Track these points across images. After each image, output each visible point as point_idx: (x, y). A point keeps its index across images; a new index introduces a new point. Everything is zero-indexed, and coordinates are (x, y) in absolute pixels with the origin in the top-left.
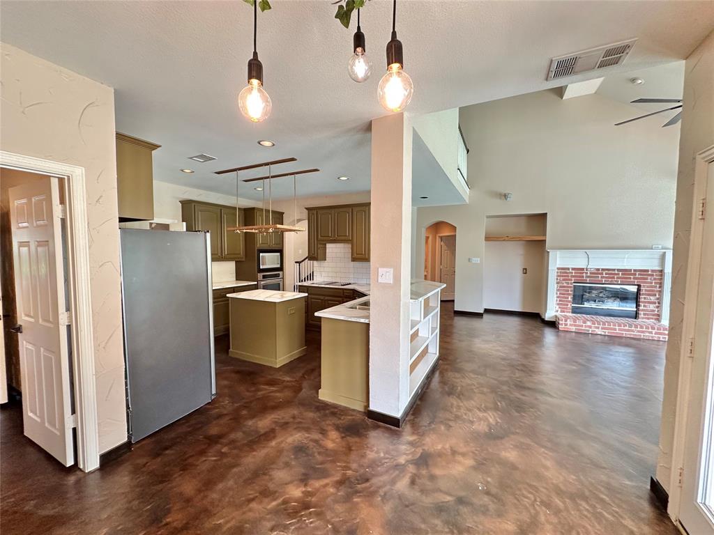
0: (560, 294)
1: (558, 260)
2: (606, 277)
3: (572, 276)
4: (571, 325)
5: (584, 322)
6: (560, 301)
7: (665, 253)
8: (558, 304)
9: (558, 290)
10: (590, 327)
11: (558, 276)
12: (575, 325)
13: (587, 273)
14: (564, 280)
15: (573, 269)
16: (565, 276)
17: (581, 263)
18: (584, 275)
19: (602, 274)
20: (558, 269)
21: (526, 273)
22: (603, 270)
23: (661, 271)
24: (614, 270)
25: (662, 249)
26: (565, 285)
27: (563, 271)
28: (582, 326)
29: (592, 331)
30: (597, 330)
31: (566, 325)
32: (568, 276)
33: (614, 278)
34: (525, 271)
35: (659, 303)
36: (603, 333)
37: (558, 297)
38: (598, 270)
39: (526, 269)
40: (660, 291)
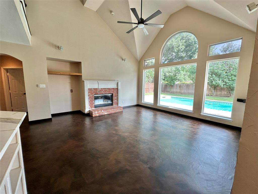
0: (90, 100)
1: (88, 85)
2: (104, 92)
3: (94, 92)
4: (97, 113)
5: (101, 111)
6: (90, 103)
7: (118, 82)
8: (90, 105)
9: (89, 99)
10: (103, 112)
11: (89, 92)
12: (98, 113)
13: (98, 90)
14: (91, 94)
15: (94, 89)
16: (91, 92)
17: (96, 86)
18: (98, 91)
19: (103, 90)
20: (88, 89)
21: (72, 92)
22: (103, 89)
23: (117, 89)
24: (106, 89)
25: (117, 81)
26: (91, 96)
27: (90, 90)
28: (100, 113)
29: (104, 114)
30: (105, 113)
31: (95, 114)
32: (92, 92)
33: (106, 92)
34: (72, 91)
35: (117, 99)
36: (107, 114)
37: (89, 102)
38: (102, 89)
39: (72, 90)
40: (117, 95)
